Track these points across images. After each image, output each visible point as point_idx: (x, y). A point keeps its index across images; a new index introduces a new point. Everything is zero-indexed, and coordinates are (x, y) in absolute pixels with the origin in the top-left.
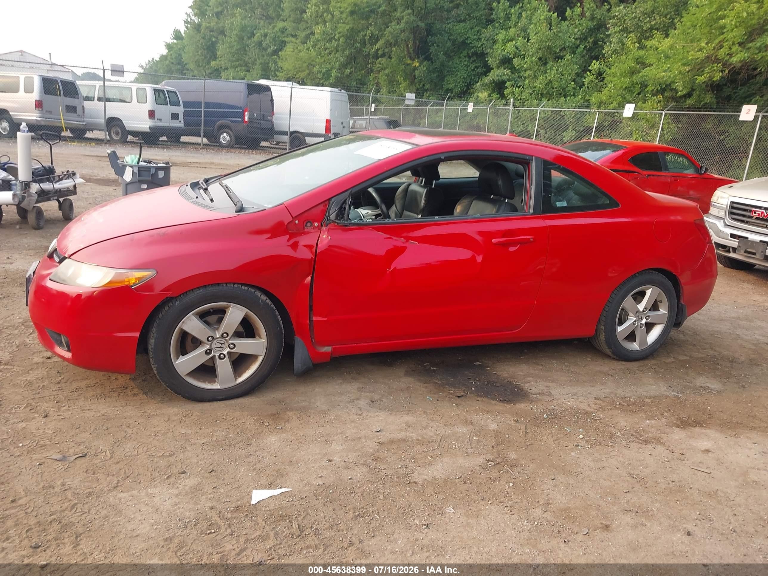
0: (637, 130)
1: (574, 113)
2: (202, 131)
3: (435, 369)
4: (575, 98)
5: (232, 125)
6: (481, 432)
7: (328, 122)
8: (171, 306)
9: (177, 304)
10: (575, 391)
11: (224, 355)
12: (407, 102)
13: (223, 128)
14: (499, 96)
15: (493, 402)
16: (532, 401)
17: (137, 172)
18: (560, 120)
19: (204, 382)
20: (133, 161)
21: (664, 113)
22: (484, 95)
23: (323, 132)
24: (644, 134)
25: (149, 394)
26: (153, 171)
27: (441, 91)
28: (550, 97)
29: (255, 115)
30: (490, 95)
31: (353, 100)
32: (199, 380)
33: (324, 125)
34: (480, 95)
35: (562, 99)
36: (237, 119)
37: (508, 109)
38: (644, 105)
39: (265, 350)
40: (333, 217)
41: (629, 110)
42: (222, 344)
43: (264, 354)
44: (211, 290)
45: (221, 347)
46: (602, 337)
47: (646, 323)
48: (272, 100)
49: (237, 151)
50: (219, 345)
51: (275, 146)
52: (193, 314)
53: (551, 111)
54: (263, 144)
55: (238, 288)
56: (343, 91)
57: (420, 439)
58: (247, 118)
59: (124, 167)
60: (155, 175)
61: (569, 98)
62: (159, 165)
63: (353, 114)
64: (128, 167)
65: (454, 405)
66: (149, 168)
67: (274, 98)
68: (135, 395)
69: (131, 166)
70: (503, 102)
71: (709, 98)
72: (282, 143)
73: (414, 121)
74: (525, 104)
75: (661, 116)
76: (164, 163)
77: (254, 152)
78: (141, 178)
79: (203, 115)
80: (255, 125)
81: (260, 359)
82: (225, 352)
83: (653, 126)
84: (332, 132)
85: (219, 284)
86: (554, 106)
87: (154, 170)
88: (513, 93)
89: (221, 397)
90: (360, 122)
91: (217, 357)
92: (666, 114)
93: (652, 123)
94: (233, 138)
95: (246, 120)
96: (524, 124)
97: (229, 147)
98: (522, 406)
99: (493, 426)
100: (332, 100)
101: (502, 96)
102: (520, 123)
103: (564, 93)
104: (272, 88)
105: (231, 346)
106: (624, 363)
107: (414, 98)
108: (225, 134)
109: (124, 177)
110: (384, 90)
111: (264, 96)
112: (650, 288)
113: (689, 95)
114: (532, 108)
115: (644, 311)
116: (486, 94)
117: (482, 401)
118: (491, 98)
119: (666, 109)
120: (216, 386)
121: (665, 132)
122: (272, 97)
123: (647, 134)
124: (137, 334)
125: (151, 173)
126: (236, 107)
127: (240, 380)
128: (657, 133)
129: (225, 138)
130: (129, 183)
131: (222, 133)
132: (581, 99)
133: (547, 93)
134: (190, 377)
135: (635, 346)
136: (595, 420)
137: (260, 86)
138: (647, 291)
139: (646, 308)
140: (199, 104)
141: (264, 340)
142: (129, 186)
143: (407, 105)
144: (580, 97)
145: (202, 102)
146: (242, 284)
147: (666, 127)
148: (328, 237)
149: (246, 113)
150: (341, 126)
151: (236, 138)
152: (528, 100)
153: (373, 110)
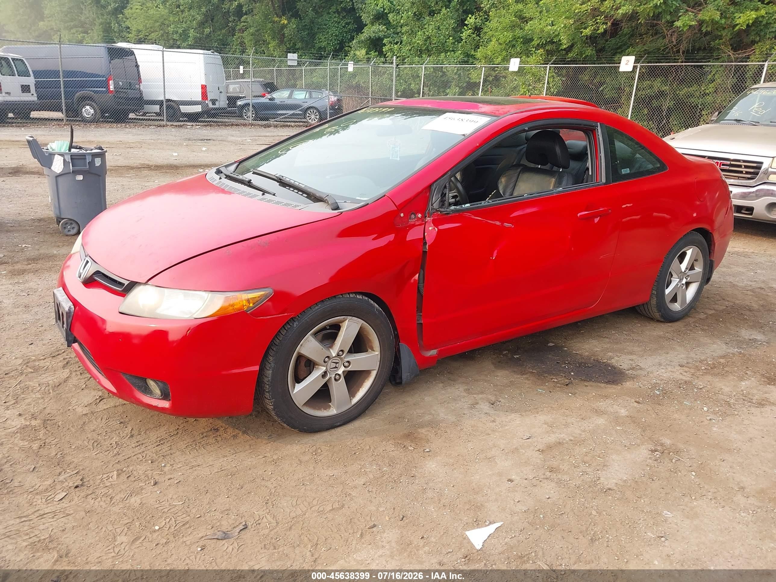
0: (523, 84)
1: (456, 69)
2: (63, 104)
3: (518, 356)
4: (454, 53)
5: (95, 96)
6: (617, 420)
7: (204, 87)
8: (288, 328)
9: (295, 325)
10: (657, 360)
11: (339, 375)
12: (289, 63)
13: (85, 100)
14: (377, 53)
15: (603, 385)
16: (633, 378)
17: (70, 161)
18: (442, 76)
19: (319, 409)
20: (61, 147)
21: (548, 66)
22: (361, 53)
23: (199, 98)
24: (531, 87)
25: (249, 432)
26: (89, 159)
27: (313, 49)
28: (429, 52)
29: (121, 83)
30: (367, 53)
31: (226, 63)
32: (314, 408)
33: (200, 91)
34: (358, 53)
35: (443, 54)
36: (101, 89)
37: (391, 67)
38: (529, 60)
39: (378, 363)
40: (436, 206)
41: (514, 64)
42: (337, 363)
43: (377, 368)
44: (328, 304)
45: (336, 367)
46: (654, 301)
47: (686, 283)
48: (137, 66)
49: (108, 125)
50: (334, 365)
51: (141, 117)
52: (311, 335)
53: (433, 67)
54: (132, 116)
55: (354, 297)
56: (216, 53)
57: (572, 439)
58: (112, 88)
59: (52, 155)
60: (92, 163)
61: (449, 53)
62: (93, 151)
63: (228, 77)
64: (56, 156)
65: (570, 394)
66: (84, 155)
67: (139, 64)
68: (235, 437)
69: (62, 155)
70: (383, 59)
71: (589, 51)
72: (150, 113)
73: (287, 82)
74: (406, 61)
75: (546, 70)
76: (96, 149)
77: (127, 126)
78: (77, 168)
79: (62, 86)
80: (122, 95)
81: (374, 374)
82: (340, 372)
83: (539, 80)
84: (209, 99)
85: (335, 296)
86: (435, 63)
87: (91, 157)
88: (391, 50)
89: (339, 424)
90: (233, 86)
91: (333, 379)
92: (550, 67)
93: (538, 77)
94: (98, 111)
95: (111, 90)
96: (406, 82)
97: (94, 121)
98: (628, 384)
99: (623, 412)
100: (206, 64)
101: (381, 54)
102: (402, 81)
103: (442, 49)
104: (135, 52)
105: (346, 364)
106: (670, 324)
107: (297, 58)
108: (88, 107)
109: (53, 168)
110: (251, 51)
111: (127, 61)
112: (691, 248)
113: (570, 49)
114: (413, 66)
115: (685, 271)
116: (363, 51)
117: (591, 386)
118: (369, 56)
119: (550, 63)
120: (333, 411)
121: (551, 85)
122: (136, 62)
123: (534, 88)
124: (257, 368)
125: (88, 162)
126: (99, 76)
127: (355, 400)
128: (543, 87)
129: (88, 111)
130: (60, 175)
131: (84, 106)
132: (460, 54)
133: (425, 49)
134: (307, 406)
135: (677, 307)
136: (701, 389)
137: (122, 50)
138: (687, 252)
139: (687, 268)
140: (56, 73)
141: (377, 353)
142: (60, 179)
143: (290, 66)
144: (460, 52)
145: (59, 71)
146: (356, 293)
147: (552, 80)
148: (434, 228)
149: (111, 82)
150: (218, 92)
151: (103, 112)
152: (409, 57)
153: (241, 72)
